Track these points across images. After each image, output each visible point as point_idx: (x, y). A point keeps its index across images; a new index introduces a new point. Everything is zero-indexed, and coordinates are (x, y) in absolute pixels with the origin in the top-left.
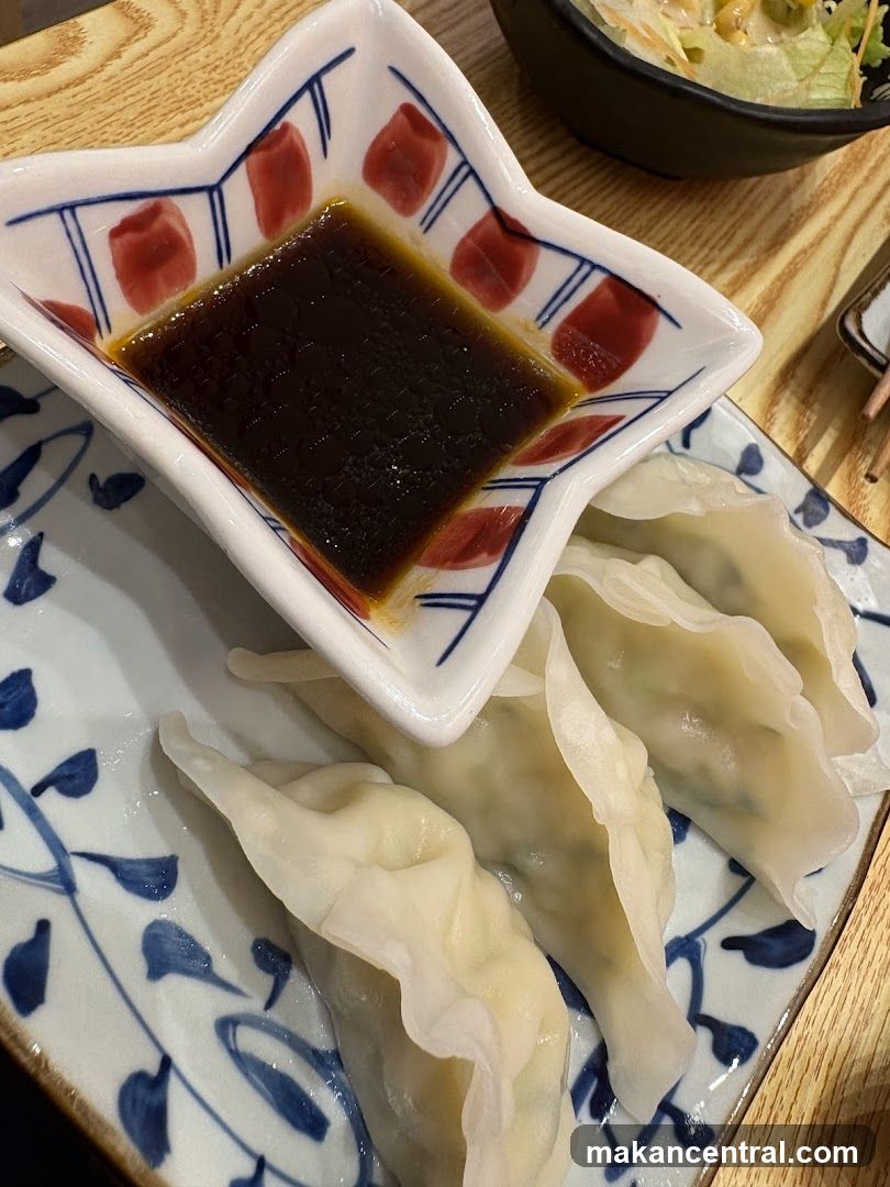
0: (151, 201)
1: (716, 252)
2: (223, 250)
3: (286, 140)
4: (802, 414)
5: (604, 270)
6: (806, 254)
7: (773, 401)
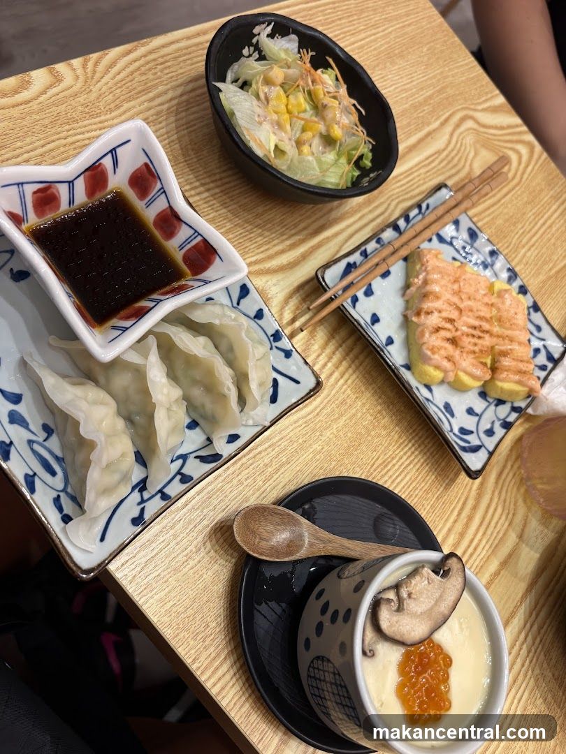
0: (47, 184)
1: (287, 231)
2: (71, 201)
3: (100, 169)
4: (301, 304)
5: (201, 236)
6: (328, 239)
7: (290, 296)
